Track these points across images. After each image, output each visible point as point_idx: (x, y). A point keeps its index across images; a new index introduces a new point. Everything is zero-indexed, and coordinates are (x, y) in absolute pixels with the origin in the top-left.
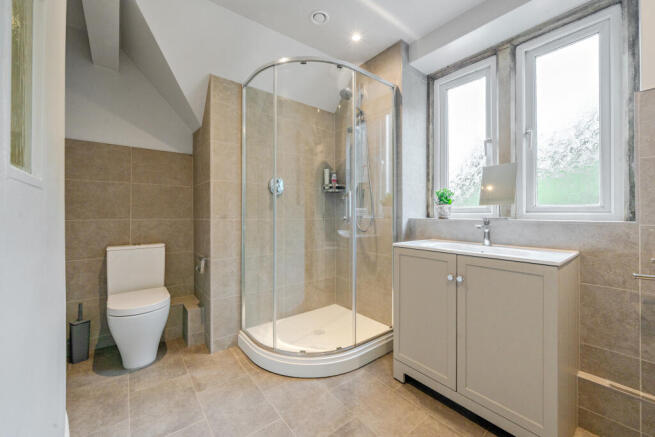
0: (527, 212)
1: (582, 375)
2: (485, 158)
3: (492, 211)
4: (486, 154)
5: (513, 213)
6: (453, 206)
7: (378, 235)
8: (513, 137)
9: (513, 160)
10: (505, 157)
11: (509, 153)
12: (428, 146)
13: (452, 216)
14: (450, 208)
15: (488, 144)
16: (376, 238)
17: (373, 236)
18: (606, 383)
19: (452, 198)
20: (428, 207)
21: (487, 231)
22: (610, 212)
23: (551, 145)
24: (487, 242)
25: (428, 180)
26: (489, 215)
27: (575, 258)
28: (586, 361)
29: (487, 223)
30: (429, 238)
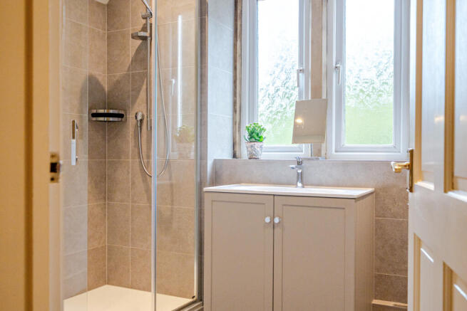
0: (336, 151)
1: (375, 302)
2: (297, 89)
3: (305, 150)
4: (298, 86)
5: (323, 152)
6: (265, 144)
7: (174, 182)
8: (324, 70)
9: (324, 97)
10: (317, 91)
11: (321, 87)
12: (235, 68)
13: (264, 156)
14: (261, 147)
15: (300, 74)
16: (172, 185)
17: (168, 182)
18: (391, 304)
19: (264, 135)
20: (234, 144)
21: (300, 171)
22: (399, 152)
23: (357, 82)
24: (300, 184)
25: (235, 111)
26: (301, 155)
27: (372, 193)
28: (378, 289)
29: (299, 163)
30: (239, 182)
